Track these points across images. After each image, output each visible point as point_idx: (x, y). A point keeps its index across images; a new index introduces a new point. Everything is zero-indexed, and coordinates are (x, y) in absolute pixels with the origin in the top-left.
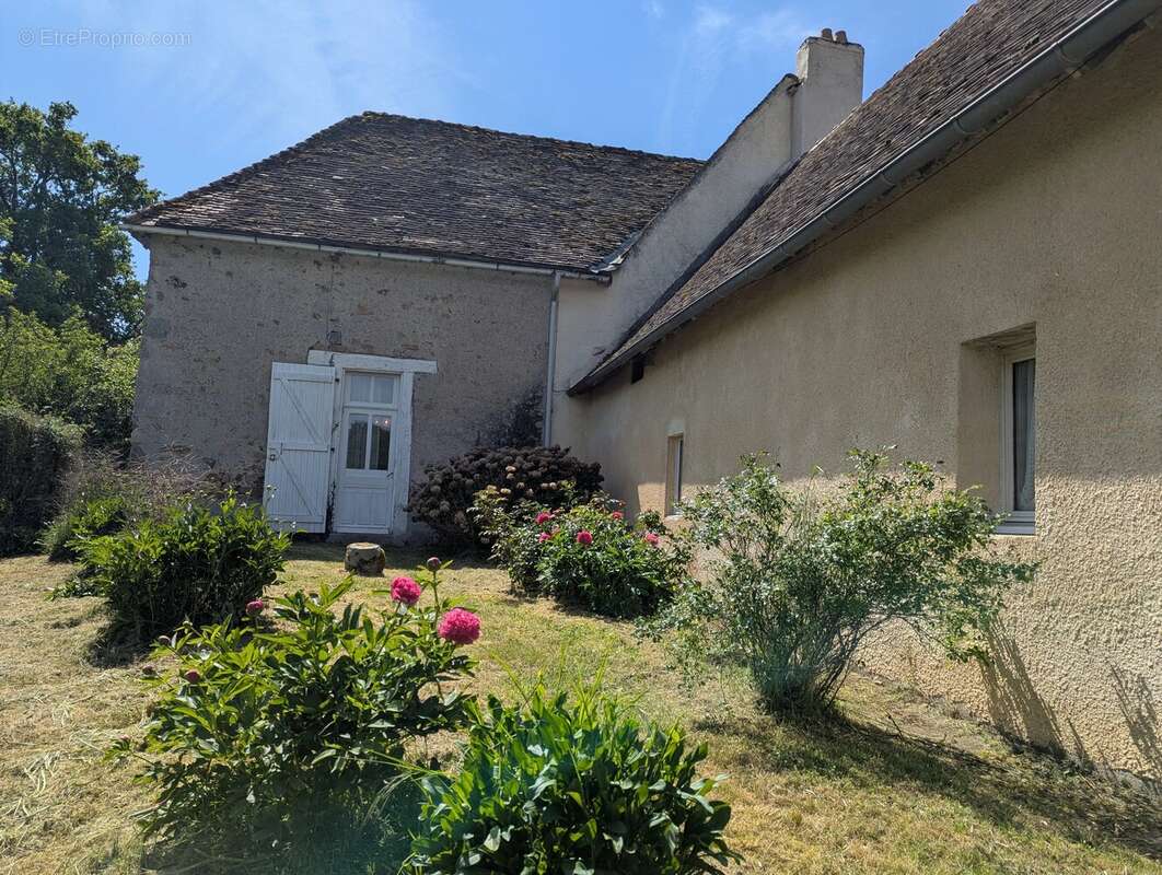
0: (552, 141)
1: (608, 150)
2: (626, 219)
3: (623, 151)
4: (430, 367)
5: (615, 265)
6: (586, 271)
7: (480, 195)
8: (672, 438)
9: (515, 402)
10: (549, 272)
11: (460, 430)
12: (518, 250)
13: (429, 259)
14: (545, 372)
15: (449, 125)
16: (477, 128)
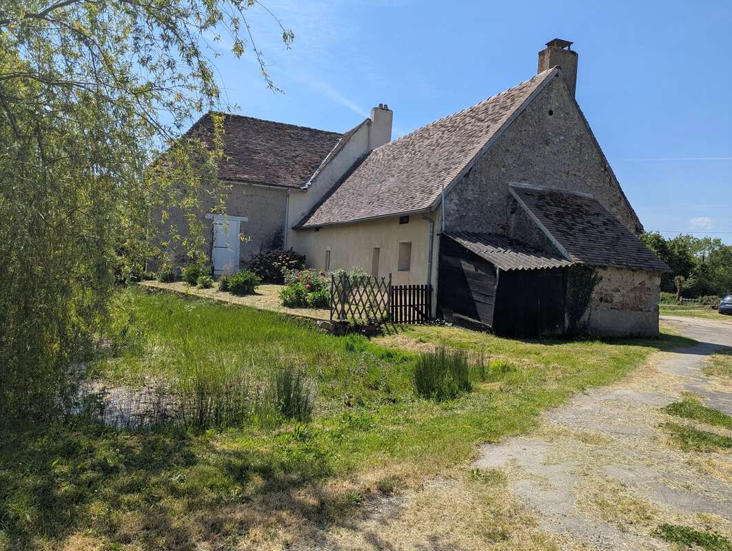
0: (282, 124)
1: (304, 129)
2: (311, 164)
3: (309, 129)
4: (246, 219)
5: (308, 185)
6: (299, 188)
7: (259, 153)
8: (327, 251)
9: (274, 231)
10: (286, 188)
11: (257, 240)
12: (276, 179)
13: (246, 184)
14: (285, 222)
15: (242, 117)
16: (253, 119)
